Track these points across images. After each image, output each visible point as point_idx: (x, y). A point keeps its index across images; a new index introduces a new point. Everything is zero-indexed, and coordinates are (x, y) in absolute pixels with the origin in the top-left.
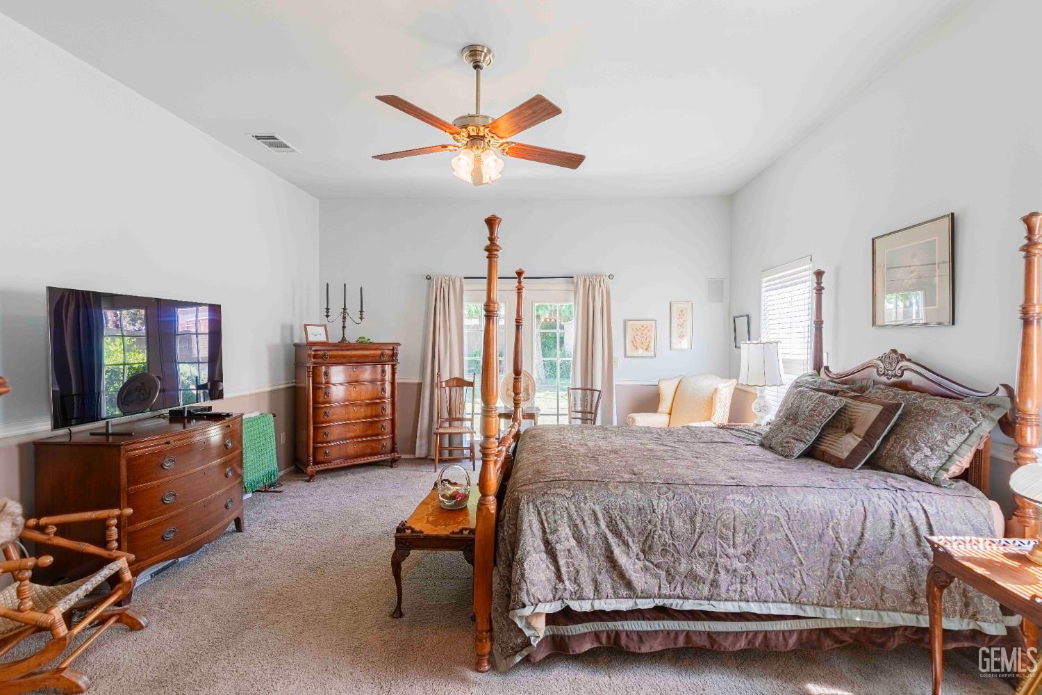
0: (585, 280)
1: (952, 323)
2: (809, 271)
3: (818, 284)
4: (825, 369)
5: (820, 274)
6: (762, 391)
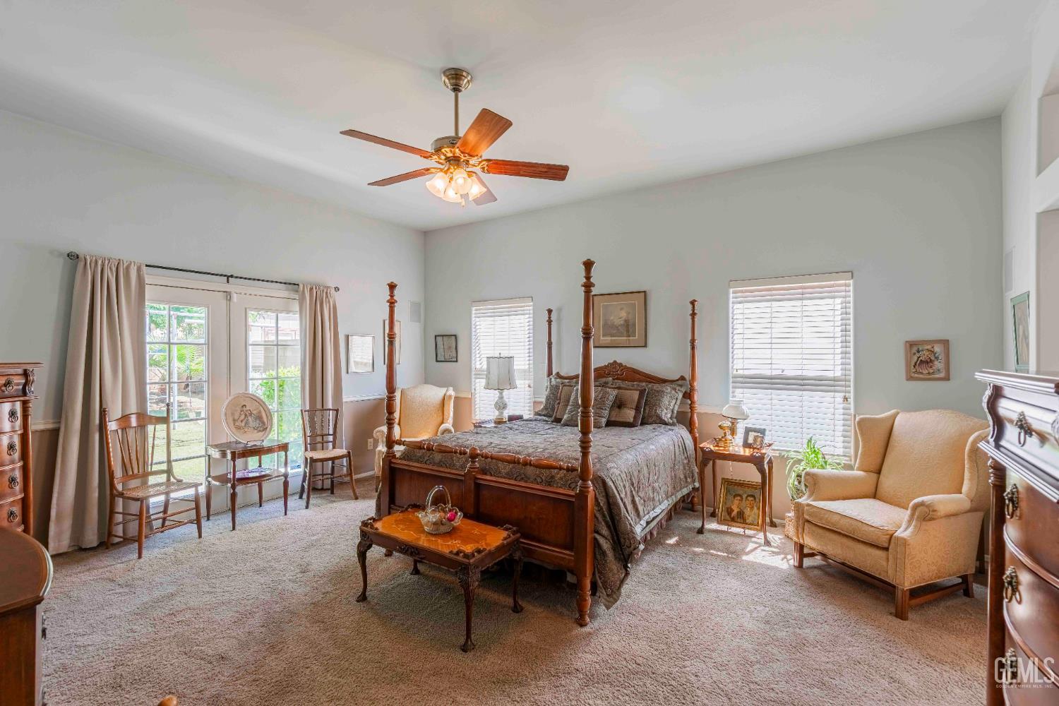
0: (311, 289)
1: (645, 346)
2: (529, 307)
3: (550, 318)
4: (558, 374)
5: (550, 311)
6: (501, 394)
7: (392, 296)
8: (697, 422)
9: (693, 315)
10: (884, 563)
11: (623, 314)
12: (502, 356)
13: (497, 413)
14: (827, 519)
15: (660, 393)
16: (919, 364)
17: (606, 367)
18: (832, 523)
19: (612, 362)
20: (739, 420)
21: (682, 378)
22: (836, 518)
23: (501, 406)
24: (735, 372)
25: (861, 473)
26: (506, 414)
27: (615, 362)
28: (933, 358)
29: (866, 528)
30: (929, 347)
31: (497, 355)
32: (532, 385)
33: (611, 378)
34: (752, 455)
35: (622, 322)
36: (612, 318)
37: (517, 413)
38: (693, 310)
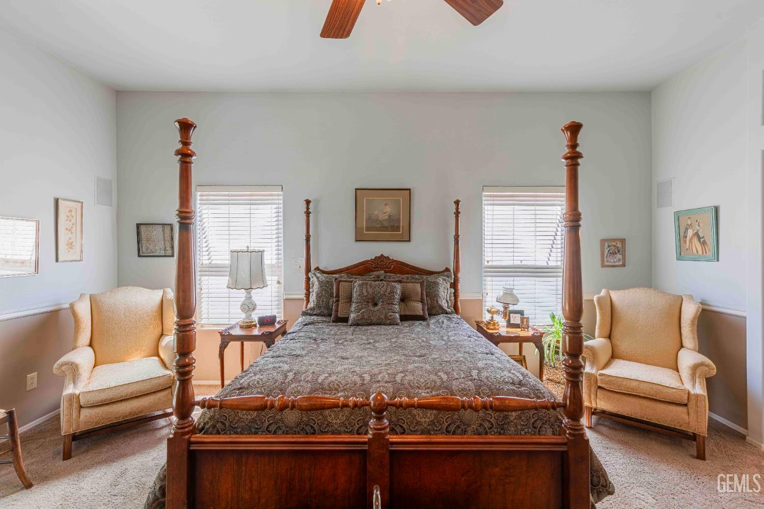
1: (409, 241)
2: (278, 197)
3: (308, 209)
4: (317, 269)
5: (308, 202)
6: (249, 293)
7: (186, 143)
8: (460, 307)
9: (457, 213)
10: (686, 417)
11: (388, 209)
12: (251, 249)
13: (244, 316)
14: (626, 385)
15: (436, 284)
16: (609, 256)
17: (372, 260)
18: (632, 389)
19: (378, 255)
20: (510, 305)
21: (447, 270)
22: (634, 384)
23: (249, 307)
24: (486, 263)
25: (602, 339)
26: (255, 317)
27: (382, 255)
28: (617, 251)
29: (666, 390)
30: (615, 244)
31: (246, 249)
32: (282, 281)
33: (383, 272)
34: (533, 335)
35: (386, 217)
36: (376, 213)
37: (268, 313)
38: (457, 209)
